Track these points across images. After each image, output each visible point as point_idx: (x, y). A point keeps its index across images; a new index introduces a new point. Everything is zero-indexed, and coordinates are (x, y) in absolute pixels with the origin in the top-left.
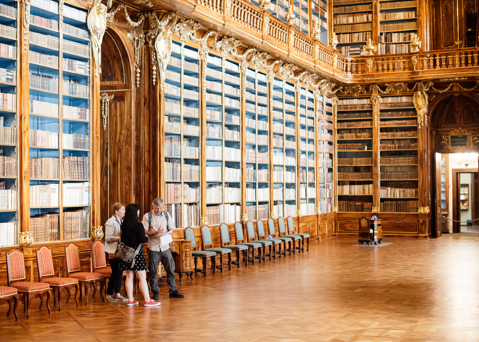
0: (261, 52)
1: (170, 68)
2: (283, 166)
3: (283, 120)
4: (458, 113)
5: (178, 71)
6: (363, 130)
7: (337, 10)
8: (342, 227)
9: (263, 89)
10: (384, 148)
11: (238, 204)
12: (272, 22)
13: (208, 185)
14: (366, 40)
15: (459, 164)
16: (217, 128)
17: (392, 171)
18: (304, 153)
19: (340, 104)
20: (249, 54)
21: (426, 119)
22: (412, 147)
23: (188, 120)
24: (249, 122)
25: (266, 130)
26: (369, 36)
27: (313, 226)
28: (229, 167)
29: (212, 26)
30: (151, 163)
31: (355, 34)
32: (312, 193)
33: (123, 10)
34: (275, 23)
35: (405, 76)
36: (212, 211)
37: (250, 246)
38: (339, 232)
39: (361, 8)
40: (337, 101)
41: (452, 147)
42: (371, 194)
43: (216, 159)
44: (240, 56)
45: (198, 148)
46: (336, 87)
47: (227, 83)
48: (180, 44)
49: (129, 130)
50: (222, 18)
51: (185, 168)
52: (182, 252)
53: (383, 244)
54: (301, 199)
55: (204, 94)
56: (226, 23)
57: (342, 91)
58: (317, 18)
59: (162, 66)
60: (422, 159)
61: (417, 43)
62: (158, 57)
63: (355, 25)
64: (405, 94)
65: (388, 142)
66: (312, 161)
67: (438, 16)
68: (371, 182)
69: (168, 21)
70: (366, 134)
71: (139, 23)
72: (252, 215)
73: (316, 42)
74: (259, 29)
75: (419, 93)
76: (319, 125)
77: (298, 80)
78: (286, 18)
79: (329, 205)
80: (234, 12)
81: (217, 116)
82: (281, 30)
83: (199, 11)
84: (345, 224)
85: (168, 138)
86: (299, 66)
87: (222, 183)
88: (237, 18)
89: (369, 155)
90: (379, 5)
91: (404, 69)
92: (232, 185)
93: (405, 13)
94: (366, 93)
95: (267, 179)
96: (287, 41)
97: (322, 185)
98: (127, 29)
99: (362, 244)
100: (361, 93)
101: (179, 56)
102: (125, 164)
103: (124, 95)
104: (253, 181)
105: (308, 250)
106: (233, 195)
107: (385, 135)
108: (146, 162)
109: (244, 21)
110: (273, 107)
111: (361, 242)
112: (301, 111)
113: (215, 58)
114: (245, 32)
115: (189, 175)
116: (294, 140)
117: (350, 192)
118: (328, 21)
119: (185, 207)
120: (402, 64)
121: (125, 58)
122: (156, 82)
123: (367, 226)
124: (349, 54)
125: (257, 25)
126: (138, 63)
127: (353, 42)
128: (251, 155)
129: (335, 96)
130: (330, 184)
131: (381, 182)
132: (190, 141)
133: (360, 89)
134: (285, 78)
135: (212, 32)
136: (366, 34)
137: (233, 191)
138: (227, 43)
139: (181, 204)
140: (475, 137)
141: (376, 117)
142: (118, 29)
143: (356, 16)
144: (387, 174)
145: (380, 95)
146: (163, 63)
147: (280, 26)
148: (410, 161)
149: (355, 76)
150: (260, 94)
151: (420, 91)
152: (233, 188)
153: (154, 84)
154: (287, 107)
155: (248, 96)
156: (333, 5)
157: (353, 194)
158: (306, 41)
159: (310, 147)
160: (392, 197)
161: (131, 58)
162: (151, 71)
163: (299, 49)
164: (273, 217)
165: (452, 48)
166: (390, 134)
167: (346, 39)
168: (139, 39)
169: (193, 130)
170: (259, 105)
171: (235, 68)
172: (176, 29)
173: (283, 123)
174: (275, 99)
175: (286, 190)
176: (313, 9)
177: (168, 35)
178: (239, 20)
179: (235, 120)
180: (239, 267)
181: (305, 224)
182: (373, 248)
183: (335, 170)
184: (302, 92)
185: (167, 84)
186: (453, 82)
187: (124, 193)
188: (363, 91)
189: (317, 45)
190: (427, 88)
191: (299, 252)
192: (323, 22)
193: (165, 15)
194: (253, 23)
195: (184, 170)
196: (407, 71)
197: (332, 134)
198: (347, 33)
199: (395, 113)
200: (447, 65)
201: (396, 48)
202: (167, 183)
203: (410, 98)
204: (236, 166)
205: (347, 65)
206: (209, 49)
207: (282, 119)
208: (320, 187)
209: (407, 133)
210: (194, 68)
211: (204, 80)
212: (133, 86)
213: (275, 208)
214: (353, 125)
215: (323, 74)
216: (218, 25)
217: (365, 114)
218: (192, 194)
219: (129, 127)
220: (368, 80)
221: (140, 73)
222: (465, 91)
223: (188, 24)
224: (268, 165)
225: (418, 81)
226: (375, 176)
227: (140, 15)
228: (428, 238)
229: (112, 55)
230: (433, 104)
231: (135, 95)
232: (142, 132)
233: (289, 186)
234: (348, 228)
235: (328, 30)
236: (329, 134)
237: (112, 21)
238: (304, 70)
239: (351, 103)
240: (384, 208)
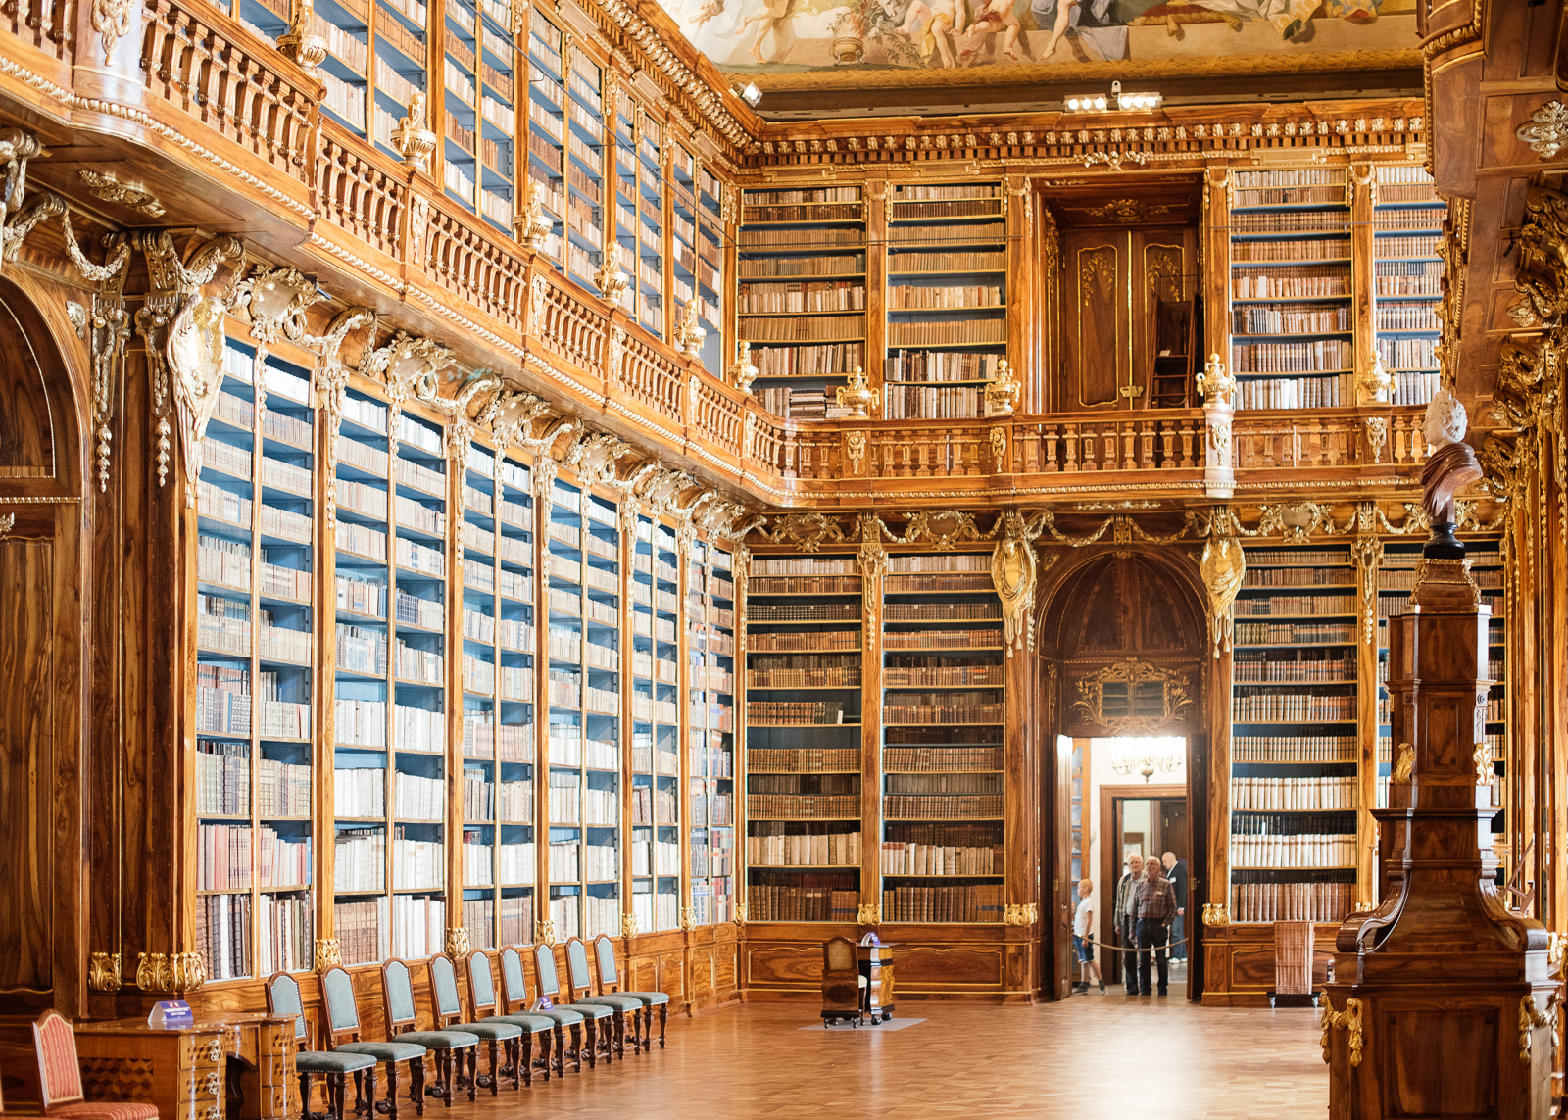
0: (516, 393)
1: (218, 430)
2: (578, 772)
3: (581, 620)
4: (1125, 613)
5: (245, 441)
6: (831, 659)
7: (750, 269)
8: (762, 968)
9: (519, 517)
10: (896, 716)
11: (435, 896)
12: (556, 293)
13: (337, 833)
14: (844, 370)
15: (1124, 770)
16: (371, 640)
17: (921, 791)
18: (644, 728)
19: (758, 574)
20: (477, 396)
21: (1030, 628)
22: (987, 717)
23: (275, 612)
24: (472, 624)
25: (527, 652)
26: (853, 357)
27: (673, 965)
28: (406, 773)
29: (360, 294)
30: (150, 753)
31: (810, 349)
32: (668, 860)
33: (57, 219)
34: (564, 299)
35: (969, 490)
36: (352, 917)
37: (483, 1035)
38: (751, 986)
39: (829, 267)
40: (748, 565)
41: (1107, 719)
42: (854, 864)
43: (367, 743)
44: (449, 403)
45: (307, 706)
46: (748, 519)
47: (405, 492)
48: (251, 352)
49: (70, 637)
50: (395, 272)
51: (265, 773)
52: (266, 1057)
53: (897, 1024)
54: (636, 880)
55: (331, 525)
56: (411, 289)
57: (764, 533)
58: (688, 289)
59: (190, 421)
60: (1017, 756)
61: (1008, 388)
62: (179, 391)
63: (810, 320)
64: (968, 547)
65: (910, 698)
66: (669, 755)
67: (1070, 307)
68: (854, 827)
69: (214, 268)
70: (839, 672)
71: (113, 268)
72: (482, 932)
73: (691, 368)
74: (514, 314)
75: (1012, 545)
76: (691, 638)
77: (630, 491)
78: (599, 283)
79: (722, 897)
80: (434, 251)
81: (369, 599)
82: (583, 322)
83: (322, 240)
84: (771, 959)
85: (206, 669)
86: (635, 446)
87: (384, 825)
88: (445, 273)
89: (850, 738)
90: (887, 259)
91: (966, 468)
92: (415, 832)
93: (968, 288)
94: (843, 541)
95: (529, 813)
96: (600, 361)
97: (700, 834)
98: (66, 286)
99: (832, 1022)
100: (828, 539)
101: (246, 392)
102: (55, 756)
103: (53, 516)
104: (484, 821)
105: (662, 1044)
106: (419, 864)
107: (902, 677)
108: (132, 751)
109: (465, 286)
110: (550, 577)
111: (830, 1017)
112: (637, 592)
113: (366, 404)
114: (470, 324)
115: (278, 797)
116: (614, 688)
117: (788, 858)
118: (721, 301)
119: (263, 905)
120: (958, 451)
121: (59, 387)
122: (170, 478)
123: (848, 966)
124: (788, 414)
125: (506, 302)
126: (104, 406)
127: (803, 375)
128: (478, 736)
129: (743, 545)
130: (724, 831)
131: (887, 824)
132: (280, 681)
133: (823, 526)
134: (588, 483)
135: (359, 317)
136: (845, 351)
137: (419, 853)
138: (408, 354)
139: (250, 895)
140: (1176, 687)
141: (874, 620)
142: (38, 287)
143: (814, 291)
144: (905, 801)
145: (886, 548)
146: (197, 409)
147: (581, 309)
148: (980, 759)
149: (806, 484)
150: (510, 533)
151: (1014, 538)
152: (420, 843)
153: (162, 482)
154: (594, 578)
155: (470, 536)
156: (738, 250)
157: (796, 864)
158: (658, 365)
159: (664, 712)
160: (922, 873)
161: (80, 389)
162: (151, 440)
163: (637, 387)
164: (549, 938)
165: (1110, 408)
166: (916, 673)
167: (780, 363)
168: (110, 325)
169: (290, 646)
170: (507, 567)
171: (429, 443)
172: (239, 299)
173: (578, 630)
174: (559, 550)
175: (589, 851)
176: (675, 260)
177: (214, 318)
178: (451, 282)
179: (430, 616)
180: (448, 1104)
181: (648, 960)
182: (868, 1034)
183: (741, 785)
184: (642, 531)
185: (205, 485)
186: (1115, 514)
187: (51, 858)
188: (832, 535)
189: (694, 378)
190: (1034, 531)
191: (637, 1051)
192: (707, 305)
193: (205, 247)
194: (496, 295)
195: (261, 780)
196: (974, 474)
197: (730, 670)
198: (782, 346)
199: (933, 608)
200: (1100, 462)
201: (939, 399)
202: (205, 822)
203: (980, 561)
204: (431, 770)
205: (783, 448)
206: (347, 374)
207: (578, 616)
208: (694, 840)
209: (970, 670)
210: (298, 435)
211: (331, 477)
212: (86, 487)
213: (553, 908)
214: (798, 643)
215: (709, 474)
216: (384, 291)
217: (837, 608)
218: (287, 863)
219: (69, 629)
220: (850, 500)
221: (112, 444)
222: (1152, 544)
223: (283, 284)
224: (532, 766)
225: (1007, 508)
226: (869, 808)
227: (116, 242)
228: (1033, 1002)
229: (11, 377)
230: (1053, 581)
231: (92, 517)
232: (117, 646)
233: (600, 836)
234: (781, 974)
235: (722, 331)
236: (722, 670)
237: (15, 258)
238: (650, 458)
239: (792, 572)
240: (895, 909)
